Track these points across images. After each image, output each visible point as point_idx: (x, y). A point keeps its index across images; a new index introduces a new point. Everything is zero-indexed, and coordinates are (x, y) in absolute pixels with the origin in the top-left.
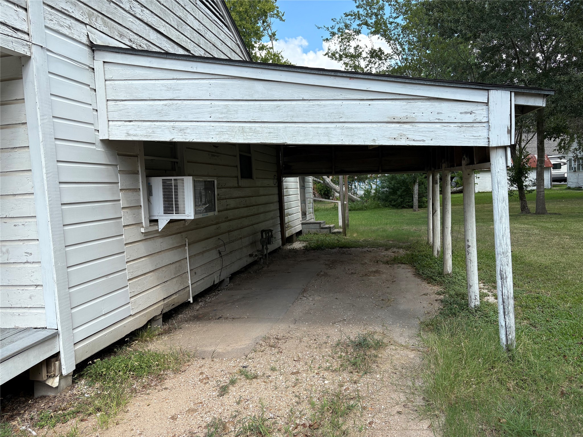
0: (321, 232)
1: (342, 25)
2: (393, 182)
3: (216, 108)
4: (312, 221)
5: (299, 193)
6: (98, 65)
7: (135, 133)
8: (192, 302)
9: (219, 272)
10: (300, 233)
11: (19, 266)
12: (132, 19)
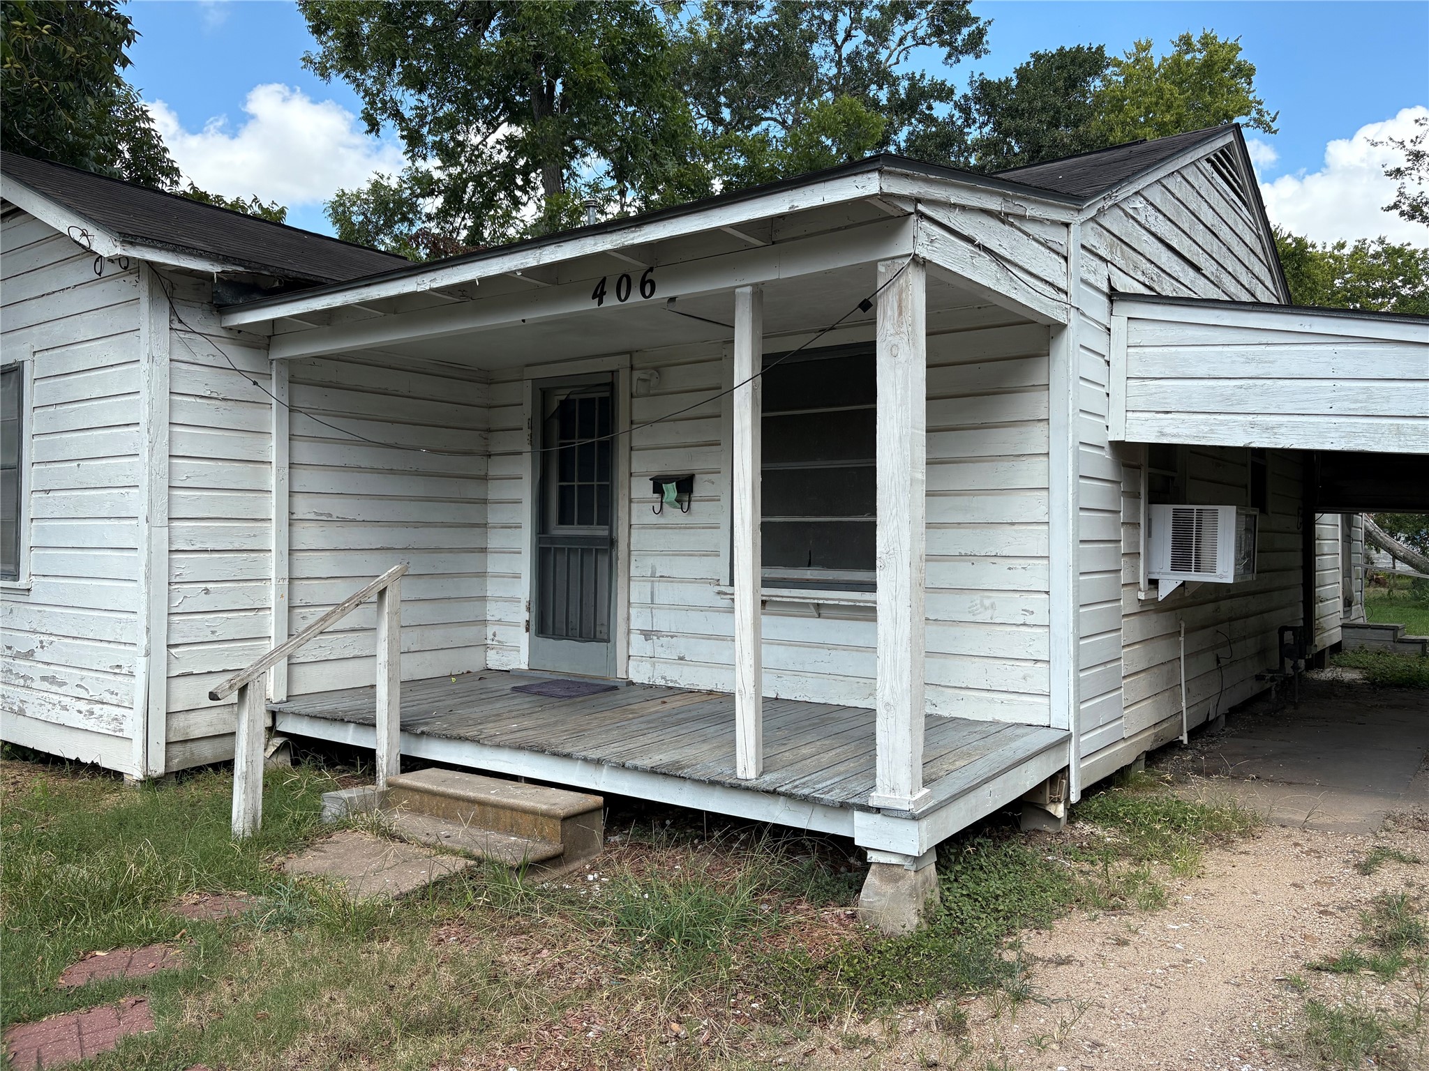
0: (1395, 650)
3: (1344, 393)
4: (1360, 621)
5: (1340, 551)
6: (1118, 322)
7: (1175, 431)
8: (1186, 742)
9: (1216, 698)
10: (1337, 648)
11: (1008, 629)
12: (1147, 236)
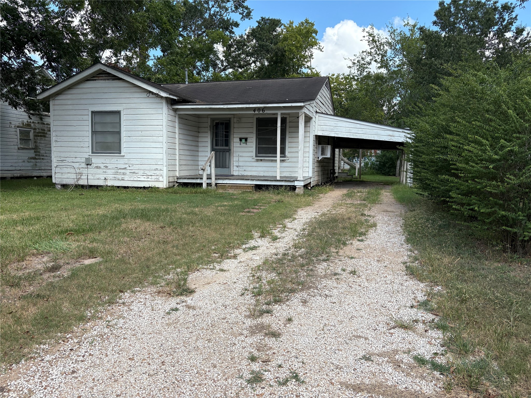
0: (347, 177)
1: (360, 59)
2: (384, 158)
3: (347, 129)
6: (317, 116)
7: (325, 134)
8: (320, 185)
